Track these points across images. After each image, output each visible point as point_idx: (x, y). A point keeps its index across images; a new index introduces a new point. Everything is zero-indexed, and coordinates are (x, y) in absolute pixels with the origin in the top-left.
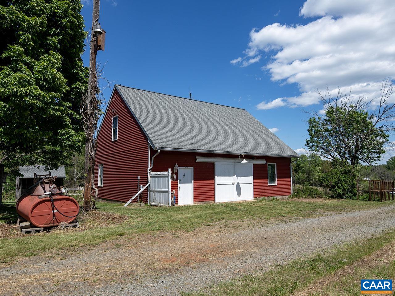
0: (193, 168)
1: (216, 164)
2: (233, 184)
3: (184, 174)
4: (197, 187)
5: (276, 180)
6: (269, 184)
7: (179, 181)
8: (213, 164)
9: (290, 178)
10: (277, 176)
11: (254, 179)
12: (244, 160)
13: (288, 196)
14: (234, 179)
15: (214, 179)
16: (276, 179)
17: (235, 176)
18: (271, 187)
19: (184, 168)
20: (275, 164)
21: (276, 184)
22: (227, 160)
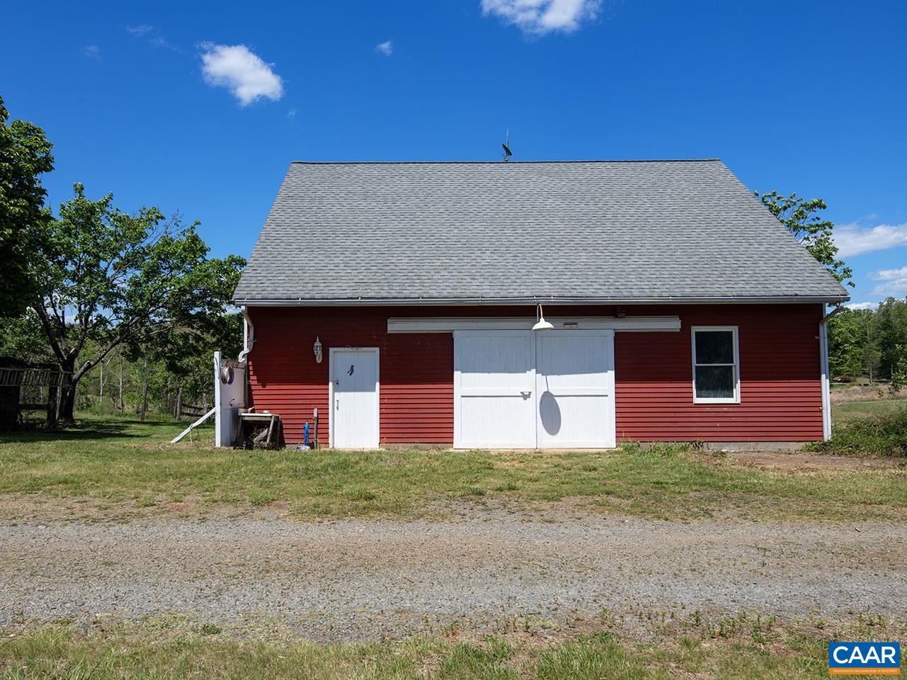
0: (377, 349)
1: (457, 336)
2: (526, 396)
3: (352, 367)
4: (393, 401)
5: (738, 385)
6: (697, 400)
7: (331, 384)
8: (448, 338)
9: (819, 378)
10: (741, 373)
11: (618, 380)
12: (542, 320)
13: (804, 444)
14: (530, 381)
15: (451, 380)
16: (736, 383)
17: (534, 371)
18: (708, 409)
19: (350, 349)
20: (734, 330)
21: (736, 398)
22: (497, 324)
